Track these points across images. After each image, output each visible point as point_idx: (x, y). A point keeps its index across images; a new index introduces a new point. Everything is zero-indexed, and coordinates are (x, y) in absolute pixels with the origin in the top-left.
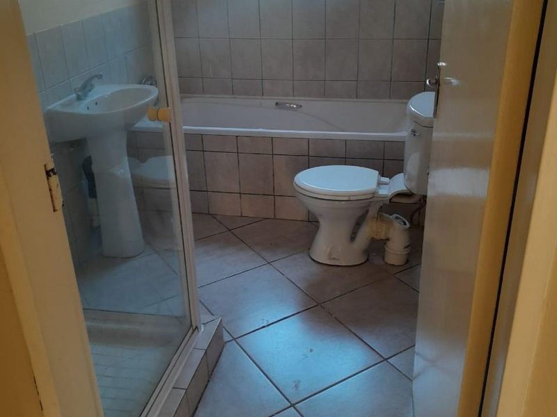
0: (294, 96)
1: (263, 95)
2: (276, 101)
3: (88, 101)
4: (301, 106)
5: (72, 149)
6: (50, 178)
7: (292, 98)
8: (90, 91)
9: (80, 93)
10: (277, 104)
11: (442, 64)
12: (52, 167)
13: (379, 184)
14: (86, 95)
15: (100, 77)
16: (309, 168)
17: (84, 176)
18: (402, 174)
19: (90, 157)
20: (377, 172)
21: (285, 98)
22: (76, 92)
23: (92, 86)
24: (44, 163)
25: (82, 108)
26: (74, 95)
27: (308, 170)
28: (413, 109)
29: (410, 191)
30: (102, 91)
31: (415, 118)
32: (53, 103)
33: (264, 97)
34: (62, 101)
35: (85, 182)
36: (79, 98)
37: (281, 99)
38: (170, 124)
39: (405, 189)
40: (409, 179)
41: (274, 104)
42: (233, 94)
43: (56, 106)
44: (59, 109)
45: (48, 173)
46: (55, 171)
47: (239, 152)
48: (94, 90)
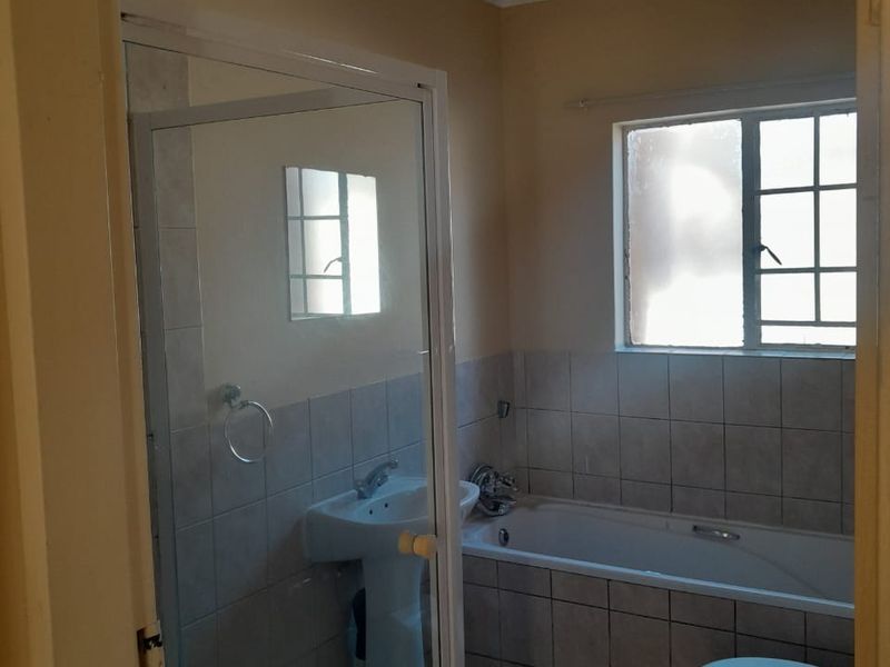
0: (726, 518)
1: (672, 510)
2: (696, 524)
3: (374, 500)
4: (738, 537)
6: (147, 652)
7: (724, 521)
8: (379, 485)
9: (362, 489)
10: (695, 528)
12: (155, 634)
14: (372, 491)
15: (392, 465)
16: (736, 656)
21: (711, 519)
22: (356, 487)
25: (359, 514)
26: (354, 491)
27: (733, 659)
32: (320, 500)
33: (673, 514)
35: (353, 630)
36: (361, 496)
37: (703, 521)
41: (691, 528)
42: (621, 504)
43: (322, 506)
44: (325, 511)
45: (144, 643)
46: (160, 640)
47: (612, 608)
48: (386, 484)
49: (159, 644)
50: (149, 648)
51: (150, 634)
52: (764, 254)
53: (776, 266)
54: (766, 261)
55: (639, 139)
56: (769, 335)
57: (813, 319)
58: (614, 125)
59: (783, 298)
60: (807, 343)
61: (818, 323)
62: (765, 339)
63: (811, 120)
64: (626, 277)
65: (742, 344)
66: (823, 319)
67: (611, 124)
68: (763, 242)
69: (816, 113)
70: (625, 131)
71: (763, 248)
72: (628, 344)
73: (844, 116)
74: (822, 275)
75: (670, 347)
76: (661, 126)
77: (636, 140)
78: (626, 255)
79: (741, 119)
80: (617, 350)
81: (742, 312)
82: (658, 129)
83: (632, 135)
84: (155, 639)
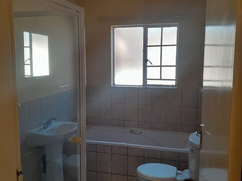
0: (138, 128)
1: (125, 127)
2: (130, 130)
3: (48, 129)
4: (141, 133)
5: (38, 150)
6: (19, 176)
8: (50, 124)
9: (45, 126)
10: (131, 131)
11: (202, 125)
12: (20, 171)
13: (177, 174)
14: (48, 126)
15: (54, 119)
17: (42, 163)
18: (188, 169)
19: (46, 154)
20: (176, 168)
21: (134, 129)
22: (43, 125)
23: (51, 123)
24: (17, 169)
25: (45, 133)
26: (43, 126)
28: (191, 140)
29: (192, 179)
30: (55, 124)
31: (192, 144)
32: (33, 130)
33: (125, 128)
34: (37, 129)
35: (42, 165)
36: (45, 128)
37: (132, 129)
38: (80, 144)
39: (189, 177)
40: (191, 172)
41: (129, 131)
42: (112, 126)
43: (34, 131)
44: (35, 132)
45: (18, 174)
46: (22, 172)
47: (112, 153)
48: (52, 124)
49: (21, 174)
50: (19, 175)
51: (19, 171)
52: (148, 62)
53: (151, 65)
54: (148, 64)
55: (117, 31)
56: (149, 82)
57: (160, 78)
58: (112, 26)
59: (152, 73)
60: (158, 84)
61: (161, 79)
62: (148, 83)
63: (161, 28)
64: (114, 67)
65: (142, 85)
66: (162, 78)
67: (111, 26)
68: (148, 59)
69: (162, 27)
70: (114, 28)
71: (148, 60)
72: (114, 84)
73: (168, 28)
74: (162, 67)
75: (125, 85)
76: (123, 27)
77: (116, 31)
78: (114, 61)
79: (143, 27)
80: (112, 86)
81: (142, 76)
82: (122, 28)
83: (115, 29)
84: (20, 172)
